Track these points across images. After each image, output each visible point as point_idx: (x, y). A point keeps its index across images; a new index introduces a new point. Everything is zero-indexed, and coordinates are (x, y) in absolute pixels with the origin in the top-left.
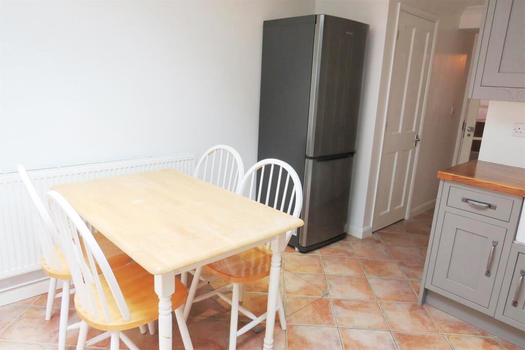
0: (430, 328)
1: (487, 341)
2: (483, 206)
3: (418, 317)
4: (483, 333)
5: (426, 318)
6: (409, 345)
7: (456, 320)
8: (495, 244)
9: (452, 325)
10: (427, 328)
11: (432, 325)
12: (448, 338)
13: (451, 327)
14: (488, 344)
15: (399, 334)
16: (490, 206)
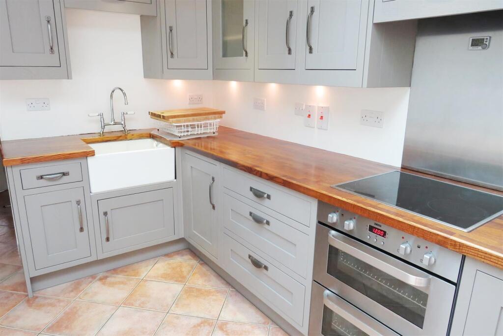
0: (62, 304)
1: (101, 279)
2: (59, 177)
3: (43, 305)
4: (93, 277)
5: (48, 301)
6: (66, 327)
7: (69, 284)
8: (78, 203)
9: (71, 289)
10: (59, 306)
11: (59, 301)
12: (81, 299)
13: (72, 291)
14: (104, 281)
15: (49, 328)
16: (64, 174)
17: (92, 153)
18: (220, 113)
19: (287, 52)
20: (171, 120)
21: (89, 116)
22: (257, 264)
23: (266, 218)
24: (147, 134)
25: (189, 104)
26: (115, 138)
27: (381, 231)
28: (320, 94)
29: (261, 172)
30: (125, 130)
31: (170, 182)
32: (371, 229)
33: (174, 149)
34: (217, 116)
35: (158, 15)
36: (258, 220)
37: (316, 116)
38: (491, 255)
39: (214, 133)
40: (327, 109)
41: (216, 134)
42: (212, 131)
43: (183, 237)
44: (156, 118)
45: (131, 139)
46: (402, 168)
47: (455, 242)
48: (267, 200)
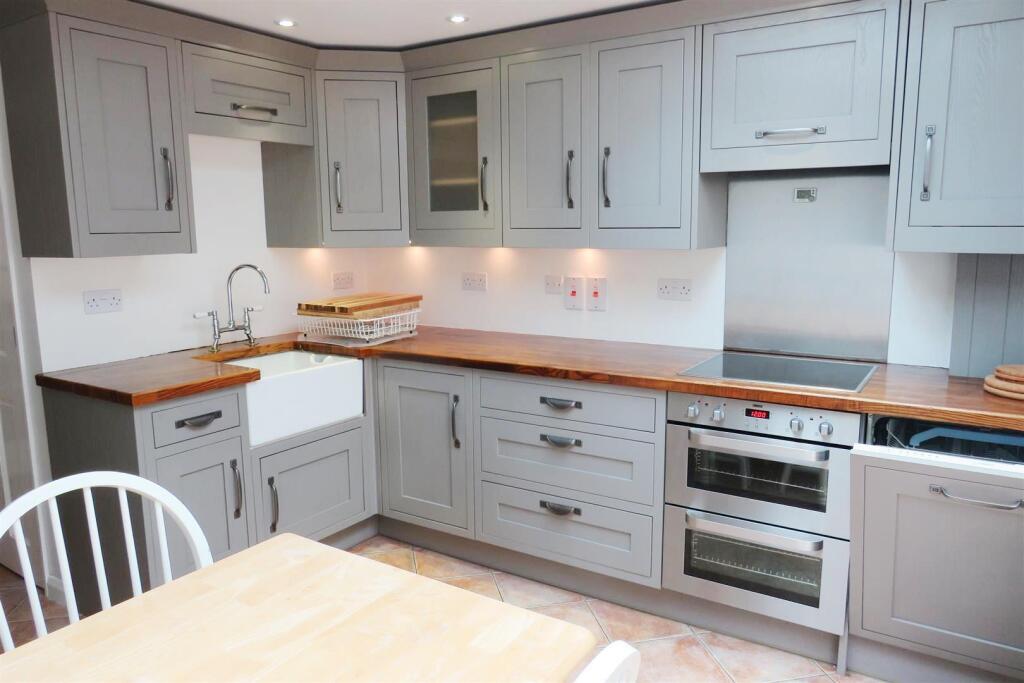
8: (233, 464)
16: (214, 416)
17: (254, 376)
18: (415, 300)
19: (566, 204)
20: (355, 313)
21: (194, 317)
22: (560, 511)
23: (573, 437)
24: (289, 343)
25: (335, 289)
26: (242, 354)
27: (763, 412)
28: (588, 261)
29: (567, 371)
30: (250, 339)
31: (356, 418)
32: (749, 413)
33: (361, 361)
34: (412, 304)
35: (316, 143)
36: (560, 445)
37: (584, 293)
38: (891, 406)
39: (411, 332)
40: (603, 281)
41: (415, 334)
42: (407, 329)
43: (376, 512)
44: (314, 314)
45: (266, 354)
46: (725, 350)
47: (854, 401)
48: (576, 411)
